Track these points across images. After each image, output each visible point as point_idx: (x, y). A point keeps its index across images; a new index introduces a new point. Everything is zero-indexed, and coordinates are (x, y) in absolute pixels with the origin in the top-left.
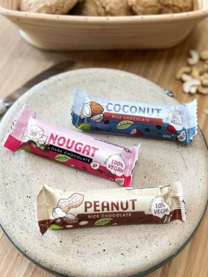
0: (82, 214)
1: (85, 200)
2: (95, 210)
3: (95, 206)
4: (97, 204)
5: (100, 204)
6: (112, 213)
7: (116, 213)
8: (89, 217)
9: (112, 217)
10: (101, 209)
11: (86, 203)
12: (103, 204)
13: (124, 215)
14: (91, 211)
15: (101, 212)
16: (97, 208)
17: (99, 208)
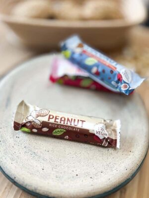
0: (45, 122)
1: (50, 114)
2: (55, 122)
3: (56, 118)
4: (57, 118)
5: (60, 118)
6: (66, 126)
7: (69, 127)
8: (50, 125)
9: (65, 129)
10: (59, 122)
11: (50, 116)
12: (61, 118)
13: (74, 129)
14: (52, 121)
15: (59, 123)
16: (57, 120)
17: (58, 121)
